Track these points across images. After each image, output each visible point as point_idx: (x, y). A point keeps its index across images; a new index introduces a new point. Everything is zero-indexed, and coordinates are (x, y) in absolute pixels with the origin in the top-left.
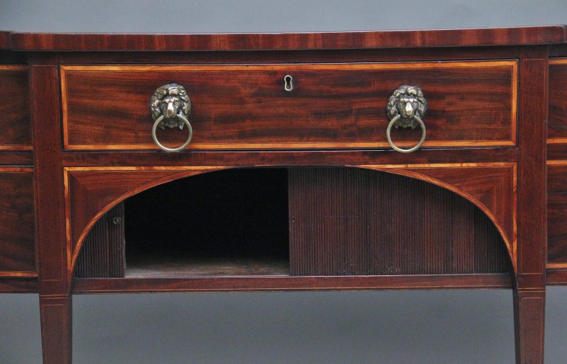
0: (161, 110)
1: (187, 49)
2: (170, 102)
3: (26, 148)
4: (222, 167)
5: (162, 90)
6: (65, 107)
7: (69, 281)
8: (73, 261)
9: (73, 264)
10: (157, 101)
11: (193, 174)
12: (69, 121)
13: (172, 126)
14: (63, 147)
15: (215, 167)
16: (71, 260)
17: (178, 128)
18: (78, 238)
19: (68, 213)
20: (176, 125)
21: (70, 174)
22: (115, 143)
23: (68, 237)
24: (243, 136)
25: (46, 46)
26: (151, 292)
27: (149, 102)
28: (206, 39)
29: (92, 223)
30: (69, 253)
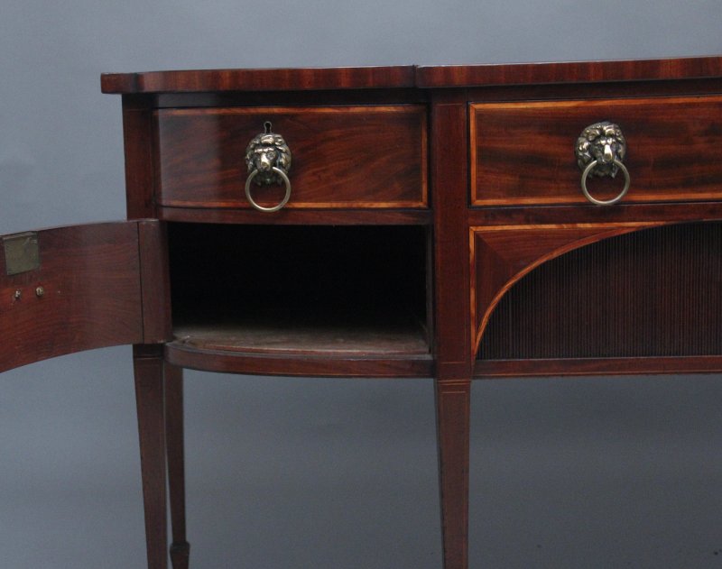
0: (590, 153)
1: (628, 79)
2: (607, 143)
3: (414, 205)
4: (661, 223)
5: (594, 130)
6: (474, 153)
7: (473, 364)
8: (479, 339)
9: (477, 343)
10: (586, 144)
11: (626, 231)
12: (478, 171)
13: (602, 174)
14: (470, 202)
15: (652, 223)
16: (476, 338)
17: (610, 176)
18: (485, 311)
19: (473, 282)
20: (607, 173)
21: (477, 236)
22: (532, 195)
23: (473, 311)
24: (689, 184)
25: (458, 81)
26: (563, 376)
27: (574, 144)
28: (653, 65)
29: (502, 294)
30: (473, 330)
